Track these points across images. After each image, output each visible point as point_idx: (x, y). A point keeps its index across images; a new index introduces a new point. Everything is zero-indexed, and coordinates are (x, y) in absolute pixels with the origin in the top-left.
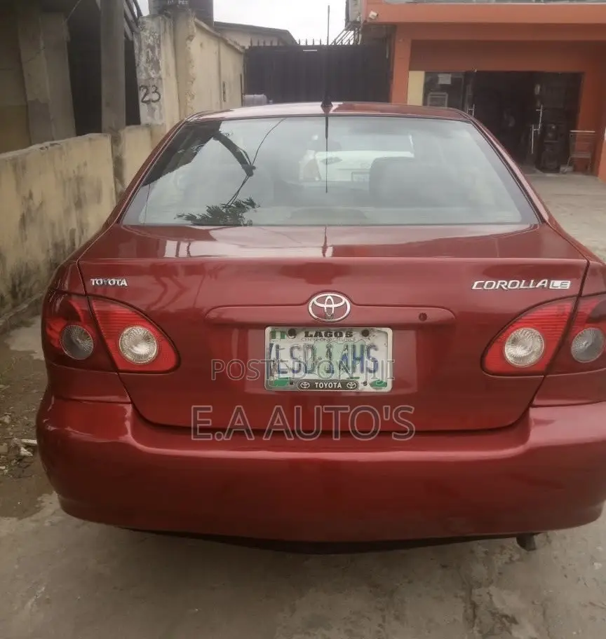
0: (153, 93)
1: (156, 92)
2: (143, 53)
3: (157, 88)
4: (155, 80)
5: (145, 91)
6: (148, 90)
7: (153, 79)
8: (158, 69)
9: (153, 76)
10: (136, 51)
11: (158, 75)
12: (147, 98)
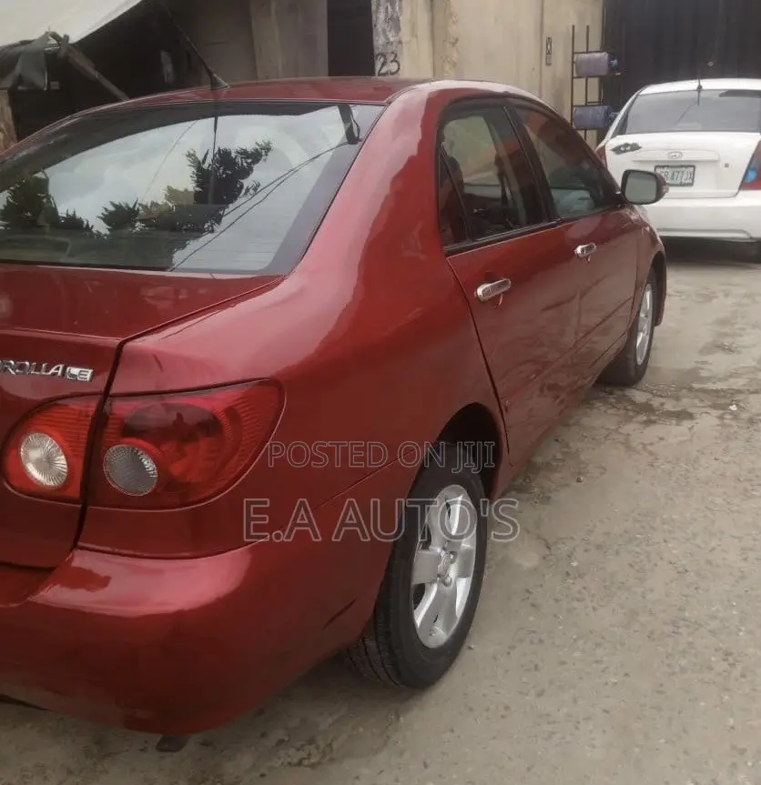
0: (392, 61)
1: (394, 61)
2: (382, 10)
3: (396, 56)
4: (395, 44)
5: (382, 60)
6: (385, 59)
7: (392, 43)
8: (398, 29)
9: (392, 39)
10: (374, 8)
11: (397, 39)
12: (384, 70)
